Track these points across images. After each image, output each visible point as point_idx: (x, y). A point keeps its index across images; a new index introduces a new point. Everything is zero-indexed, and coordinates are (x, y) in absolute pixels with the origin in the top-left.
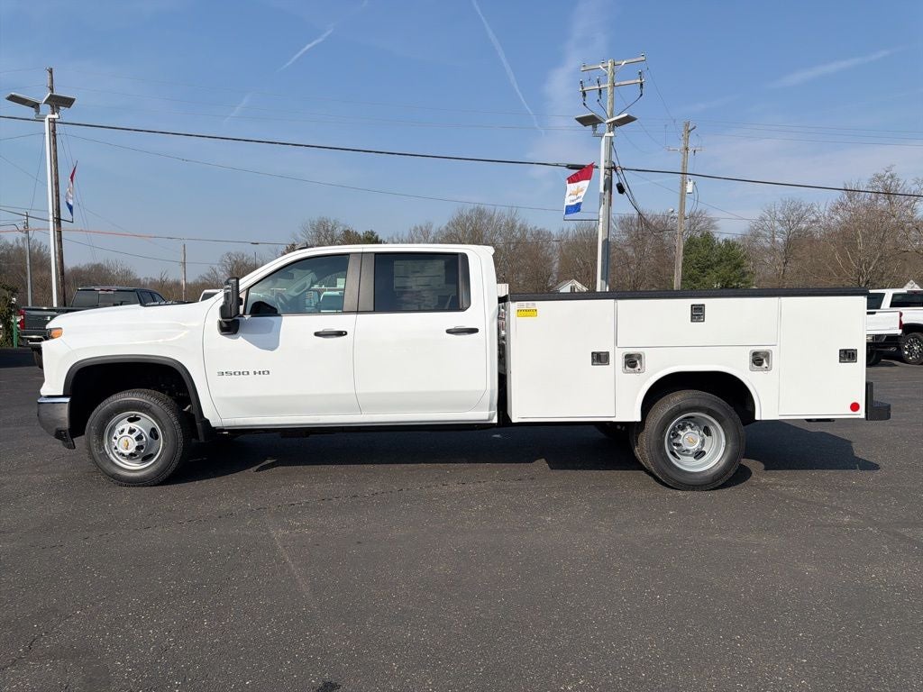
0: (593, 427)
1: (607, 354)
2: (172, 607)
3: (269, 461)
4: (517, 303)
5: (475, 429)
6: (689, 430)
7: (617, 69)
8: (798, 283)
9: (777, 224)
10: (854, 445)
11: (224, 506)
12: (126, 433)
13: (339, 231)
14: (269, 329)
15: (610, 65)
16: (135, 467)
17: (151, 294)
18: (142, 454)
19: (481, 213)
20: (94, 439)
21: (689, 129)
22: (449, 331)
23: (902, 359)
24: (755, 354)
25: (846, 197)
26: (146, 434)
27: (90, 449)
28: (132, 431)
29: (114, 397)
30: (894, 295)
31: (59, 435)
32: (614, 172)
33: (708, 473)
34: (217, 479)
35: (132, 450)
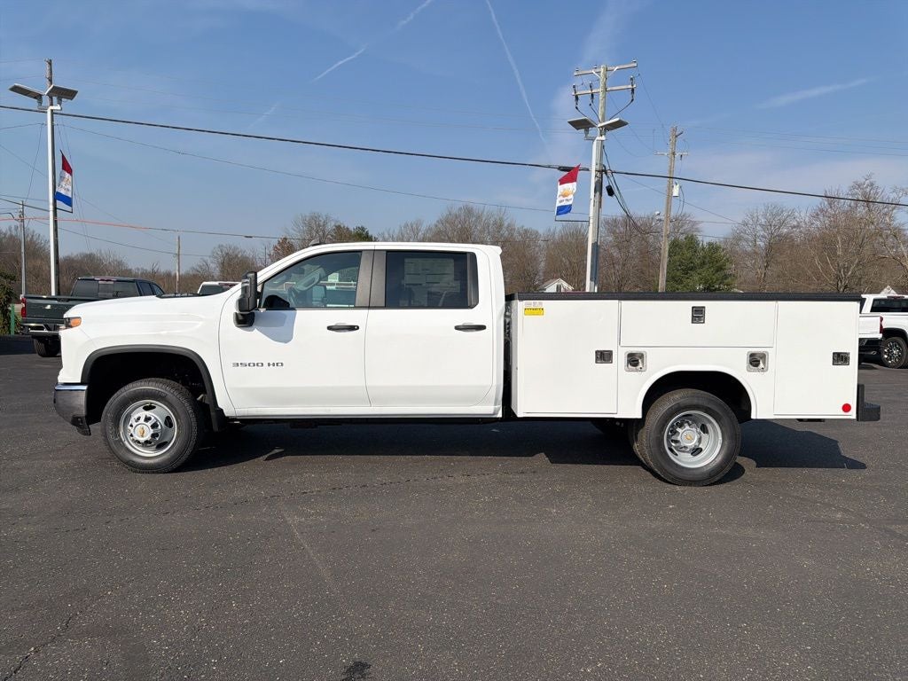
0: (589, 423)
1: (610, 353)
2: (200, 588)
3: (277, 451)
4: (524, 301)
5: (479, 423)
6: (687, 427)
7: (609, 74)
8: (779, 287)
9: (759, 228)
10: (840, 445)
11: (238, 494)
12: (142, 420)
13: (330, 226)
14: (282, 322)
15: (602, 70)
16: (149, 455)
17: (150, 284)
18: (157, 442)
19: (469, 211)
20: (110, 427)
21: (677, 133)
22: (457, 328)
23: (882, 363)
24: (752, 355)
25: (826, 203)
26: (161, 422)
27: (106, 436)
28: (147, 419)
29: (130, 385)
30: (875, 300)
31: (76, 421)
32: (604, 175)
33: (705, 470)
34: (228, 467)
35: (148, 437)
